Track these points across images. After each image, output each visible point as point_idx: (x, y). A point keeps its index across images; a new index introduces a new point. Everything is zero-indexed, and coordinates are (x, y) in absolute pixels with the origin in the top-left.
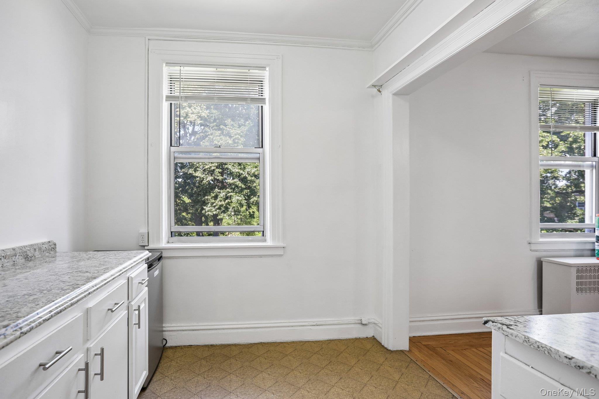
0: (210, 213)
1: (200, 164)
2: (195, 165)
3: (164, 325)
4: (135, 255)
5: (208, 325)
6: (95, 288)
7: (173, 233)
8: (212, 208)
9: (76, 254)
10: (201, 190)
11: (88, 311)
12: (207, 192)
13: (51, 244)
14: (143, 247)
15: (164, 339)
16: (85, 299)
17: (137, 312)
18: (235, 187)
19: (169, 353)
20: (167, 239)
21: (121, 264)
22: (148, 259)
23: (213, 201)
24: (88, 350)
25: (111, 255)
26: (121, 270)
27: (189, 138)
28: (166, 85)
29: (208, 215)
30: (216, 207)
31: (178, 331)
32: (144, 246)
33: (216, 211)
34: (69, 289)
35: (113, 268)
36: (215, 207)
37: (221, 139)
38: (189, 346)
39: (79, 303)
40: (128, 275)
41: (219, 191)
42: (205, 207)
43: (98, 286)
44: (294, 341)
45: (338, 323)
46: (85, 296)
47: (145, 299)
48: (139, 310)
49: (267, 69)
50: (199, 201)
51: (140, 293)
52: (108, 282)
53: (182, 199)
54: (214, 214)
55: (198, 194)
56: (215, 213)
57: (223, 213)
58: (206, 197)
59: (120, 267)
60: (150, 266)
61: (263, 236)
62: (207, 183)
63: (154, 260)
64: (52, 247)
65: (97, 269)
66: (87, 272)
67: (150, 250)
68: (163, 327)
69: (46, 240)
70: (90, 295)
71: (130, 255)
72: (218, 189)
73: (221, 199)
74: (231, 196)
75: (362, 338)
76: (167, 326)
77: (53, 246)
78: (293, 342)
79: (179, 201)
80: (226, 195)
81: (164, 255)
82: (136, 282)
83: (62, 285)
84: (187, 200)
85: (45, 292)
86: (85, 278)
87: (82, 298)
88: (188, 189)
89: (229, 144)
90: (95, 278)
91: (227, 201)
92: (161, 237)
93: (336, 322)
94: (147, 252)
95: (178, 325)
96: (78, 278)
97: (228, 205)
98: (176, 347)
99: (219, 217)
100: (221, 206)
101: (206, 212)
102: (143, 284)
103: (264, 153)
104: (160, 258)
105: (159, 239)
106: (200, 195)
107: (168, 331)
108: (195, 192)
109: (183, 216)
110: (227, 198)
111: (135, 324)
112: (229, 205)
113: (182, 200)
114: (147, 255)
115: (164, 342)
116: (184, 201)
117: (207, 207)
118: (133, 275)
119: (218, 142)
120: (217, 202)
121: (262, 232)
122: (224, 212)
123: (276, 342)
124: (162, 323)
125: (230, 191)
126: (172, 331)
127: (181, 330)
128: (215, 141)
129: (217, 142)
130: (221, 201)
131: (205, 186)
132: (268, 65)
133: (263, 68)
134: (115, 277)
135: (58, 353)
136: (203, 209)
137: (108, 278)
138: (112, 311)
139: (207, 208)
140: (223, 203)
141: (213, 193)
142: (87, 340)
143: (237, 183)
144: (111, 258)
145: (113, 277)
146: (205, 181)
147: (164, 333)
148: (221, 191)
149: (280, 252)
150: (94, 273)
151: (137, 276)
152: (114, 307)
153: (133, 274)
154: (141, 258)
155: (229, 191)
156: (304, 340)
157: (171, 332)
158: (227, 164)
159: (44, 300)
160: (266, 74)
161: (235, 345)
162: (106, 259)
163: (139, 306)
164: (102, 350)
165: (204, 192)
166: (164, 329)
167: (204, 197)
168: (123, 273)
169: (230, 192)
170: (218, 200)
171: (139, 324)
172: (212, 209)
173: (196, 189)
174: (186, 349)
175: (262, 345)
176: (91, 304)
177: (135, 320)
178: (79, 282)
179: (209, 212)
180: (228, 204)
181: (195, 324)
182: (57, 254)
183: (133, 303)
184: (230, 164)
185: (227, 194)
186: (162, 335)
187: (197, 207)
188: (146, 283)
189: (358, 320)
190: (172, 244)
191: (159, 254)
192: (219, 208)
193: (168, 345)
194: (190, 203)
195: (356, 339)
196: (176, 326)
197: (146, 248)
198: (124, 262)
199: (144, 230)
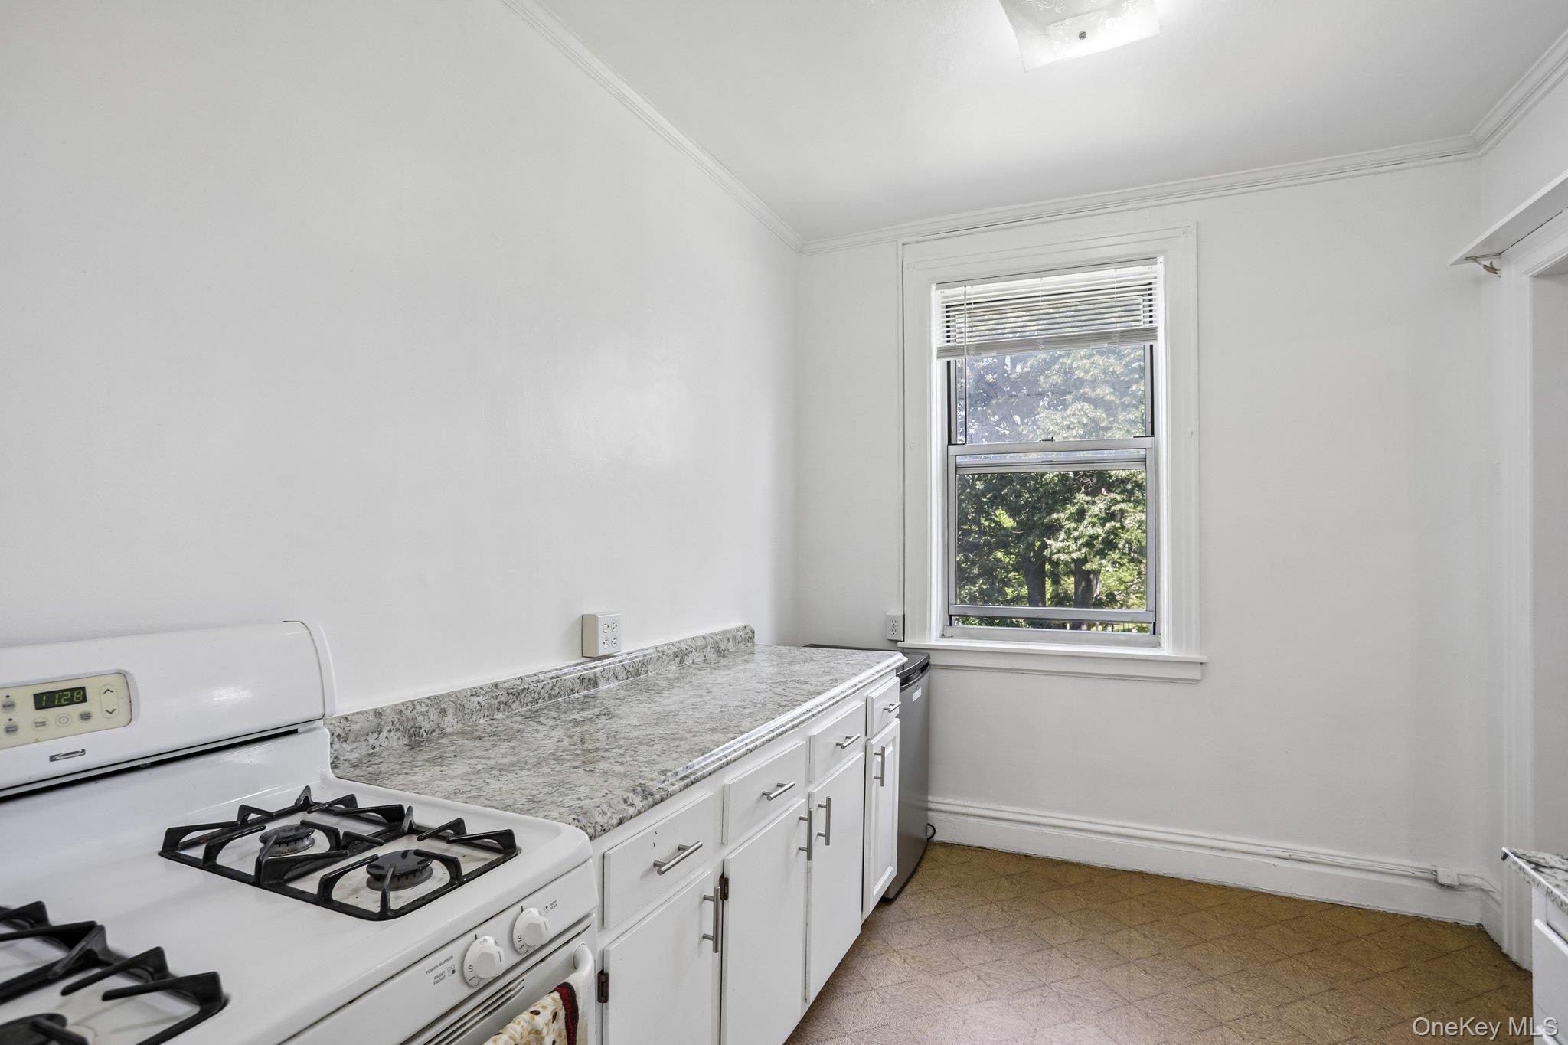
0: (1063, 556)
1: (1038, 433)
2: (1024, 435)
3: (930, 798)
4: (878, 661)
5: (1020, 813)
6: (821, 708)
7: (953, 618)
8: (1067, 543)
9: (784, 649)
10: (1041, 498)
11: (811, 740)
12: (1056, 503)
13: (747, 631)
14: (893, 645)
15: (929, 824)
16: (807, 723)
17: (879, 758)
18: (1133, 489)
19: (939, 853)
20: (940, 628)
21: (856, 675)
22: (903, 666)
23: (1073, 525)
24: (810, 796)
25: (840, 657)
26: (856, 685)
27: (1009, 369)
28: (938, 328)
29: (1058, 559)
30: (1081, 541)
31: (957, 813)
32: (896, 641)
33: (1080, 550)
34: (787, 705)
35: (843, 681)
36: (1076, 539)
37: (1093, 363)
38: (979, 847)
39: (801, 726)
40: (866, 694)
41: (1088, 498)
42: (1049, 542)
43: (824, 707)
44: (1225, 884)
45: (1357, 867)
46: (808, 718)
47: (894, 739)
48: (882, 754)
49: (1160, 259)
50: (1034, 525)
51: (884, 727)
52: (837, 702)
53: (993, 517)
54: (1073, 559)
55: (1035, 508)
56: (1075, 555)
57: (1098, 557)
58: (1055, 516)
59: (855, 680)
60: (905, 681)
61: (1154, 633)
62: (1056, 478)
63: (913, 671)
64: (748, 637)
65: (821, 679)
66: (807, 683)
67: (906, 651)
68: (929, 802)
69: (740, 624)
70: (814, 718)
71: (870, 658)
72: (1087, 494)
73: (1095, 520)
74: (1122, 511)
75: (1438, 921)
76: (938, 800)
77: (750, 635)
78: (1224, 887)
79: (986, 523)
80: (1109, 508)
81: (932, 661)
82: (879, 706)
83: (779, 700)
84: (1008, 522)
85: (760, 706)
86: (805, 693)
87: (805, 721)
88: (1006, 494)
89: (1117, 375)
90: (819, 694)
91: (1108, 525)
92: (928, 626)
93: (1349, 862)
94: (900, 655)
95: (959, 802)
96: (796, 692)
97: (1112, 537)
98: (952, 845)
99: (1088, 566)
100: (1094, 537)
101: (1052, 554)
102: (890, 711)
103: (1156, 449)
104: (924, 668)
105: (924, 628)
106: (1039, 509)
107: (937, 811)
108: (1026, 502)
109: (999, 560)
110: (1111, 516)
111: (875, 778)
112: (1116, 535)
113: (995, 522)
114: (899, 660)
115: (930, 832)
116: (998, 523)
117: (1054, 540)
118: (874, 695)
119: (1086, 372)
120: (1081, 528)
121: (1152, 625)
122: (1102, 554)
123: (1178, 879)
124: (927, 795)
125: (1119, 499)
126: (945, 812)
127: (964, 814)
128: (1077, 372)
129: (1082, 374)
130: (1094, 525)
131: (1052, 488)
132: (1163, 252)
133: (1150, 259)
134: (847, 696)
135: (780, 786)
136: (1045, 546)
137: (838, 695)
138: (843, 747)
139: (1055, 545)
140: (1099, 530)
141: (1074, 506)
142: (809, 782)
143: (1139, 477)
144: (839, 661)
145: (845, 695)
146: (1051, 476)
147: (929, 813)
148: (1096, 499)
149: (1195, 674)
150: (817, 686)
151: (880, 697)
152: (845, 741)
153: (874, 692)
154: (888, 667)
155: (1115, 499)
156: (1256, 890)
157: (944, 814)
158: (1111, 428)
159: (761, 715)
160: (1159, 268)
161: (1079, 866)
162: (832, 664)
163: (883, 749)
164: (829, 800)
165: (1050, 502)
166: (931, 806)
167: (1049, 514)
168: (858, 689)
169: (1117, 502)
170: (1085, 522)
171: (882, 778)
172: (1068, 547)
173: (1027, 495)
174: (973, 852)
175: (1143, 877)
176: (815, 731)
177: (876, 771)
178: (798, 698)
179: (1061, 555)
180: (1114, 532)
181: (992, 806)
182: (757, 649)
183: (873, 742)
184: (1118, 429)
185: (1111, 506)
186: (927, 817)
187: (1031, 539)
188: (897, 712)
189: (1425, 871)
190: (951, 639)
191: (924, 658)
192: (1089, 544)
193: (937, 838)
194: (1013, 528)
195: (1417, 919)
196: (953, 803)
197: (900, 644)
198: (861, 671)
199: (896, 611)
